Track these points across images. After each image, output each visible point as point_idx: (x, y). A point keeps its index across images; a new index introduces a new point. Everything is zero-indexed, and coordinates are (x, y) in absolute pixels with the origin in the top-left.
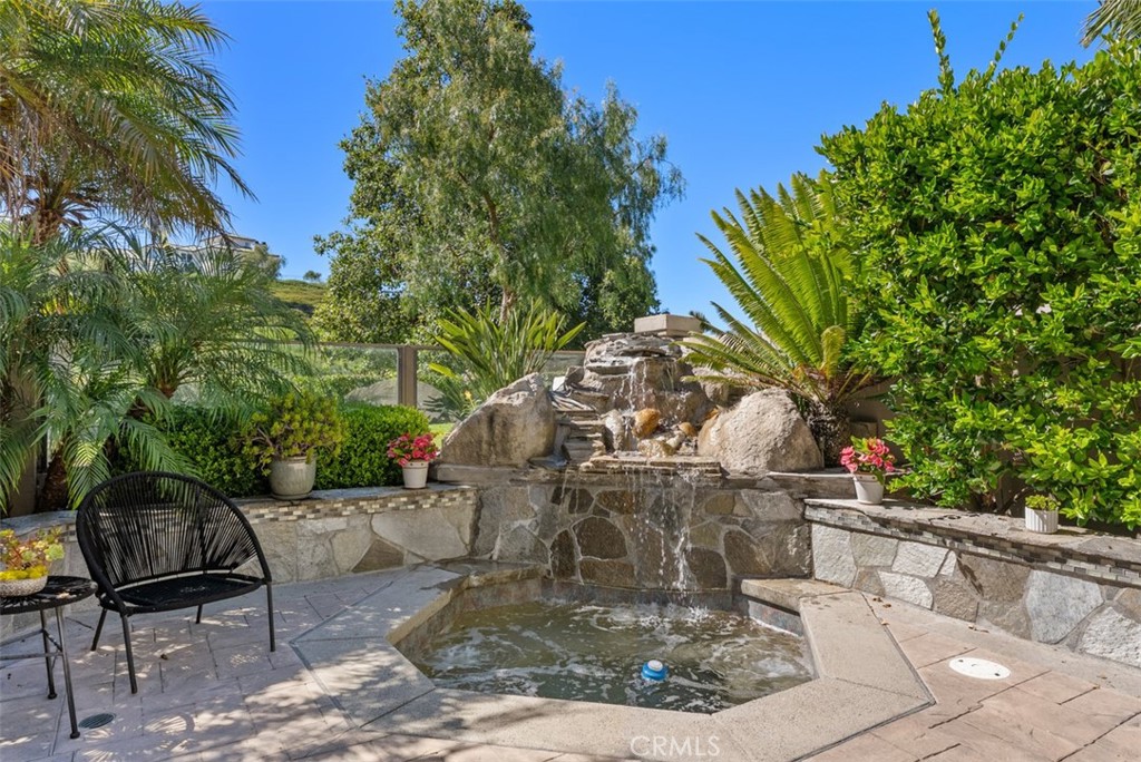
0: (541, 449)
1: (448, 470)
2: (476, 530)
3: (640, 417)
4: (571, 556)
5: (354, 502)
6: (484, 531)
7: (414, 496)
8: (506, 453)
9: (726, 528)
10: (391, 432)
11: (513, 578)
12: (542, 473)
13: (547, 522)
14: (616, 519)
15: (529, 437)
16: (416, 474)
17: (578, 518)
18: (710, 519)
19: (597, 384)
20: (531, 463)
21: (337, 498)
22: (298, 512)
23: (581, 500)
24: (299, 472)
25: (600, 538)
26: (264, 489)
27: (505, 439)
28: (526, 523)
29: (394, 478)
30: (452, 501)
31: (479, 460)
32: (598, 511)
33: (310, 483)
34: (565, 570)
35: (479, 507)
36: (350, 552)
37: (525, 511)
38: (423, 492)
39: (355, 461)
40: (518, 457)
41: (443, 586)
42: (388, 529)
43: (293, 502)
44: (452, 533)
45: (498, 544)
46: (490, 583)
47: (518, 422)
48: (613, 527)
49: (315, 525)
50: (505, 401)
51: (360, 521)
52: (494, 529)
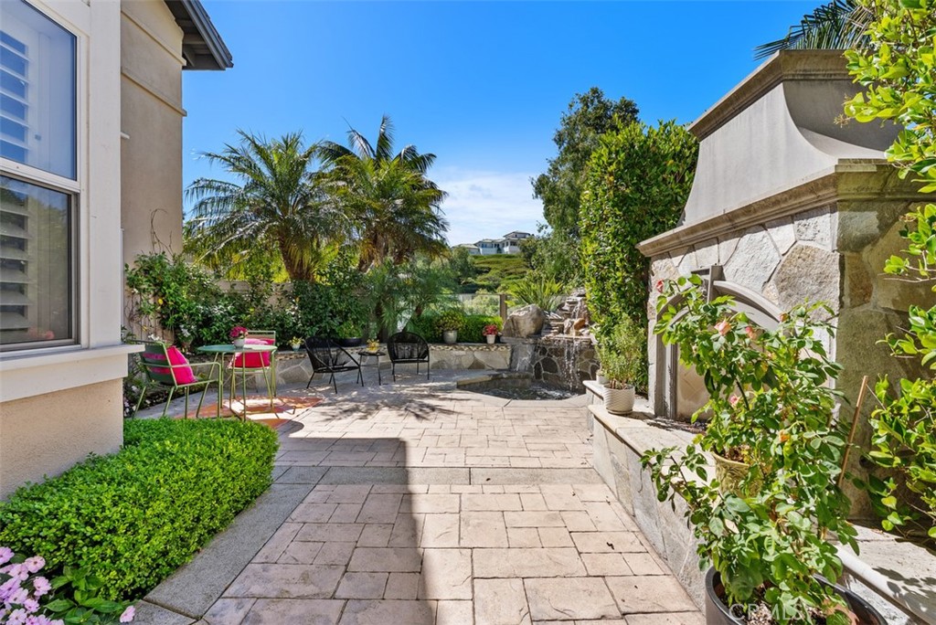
0: (533, 332)
1: (504, 339)
2: (511, 360)
3: (576, 321)
4: (540, 372)
5: (468, 346)
6: (514, 360)
7: (489, 346)
8: (519, 333)
9: (591, 364)
10: (484, 324)
11: (519, 377)
12: (531, 341)
13: (533, 359)
14: (554, 358)
15: (527, 327)
16: (491, 339)
17: (542, 357)
18: (586, 360)
19: (567, 308)
20: (529, 336)
21: (462, 345)
22: (450, 348)
23: (544, 351)
24: (452, 335)
25: (549, 365)
26: (441, 340)
27: (518, 328)
28: (527, 358)
29: (484, 340)
30: (502, 349)
31: (512, 335)
32: (548, 355)
33: (455, 340)
34: (538, 375)
35: (512, 352)
36: (467, 362)
37: (526, 354)
38: (492, 345)
39: (473, 333)
40: (523, 334)
41: (490, 375)
42: (479, 356)
43: (449, 344)
44: (502, 360)
45: (518, 365)
46: (510, 377)
47: (521, 322)
48: (553, 361)
49: (457, 353)
50: (517, 314)
51: (470, 353)
52: (517, 360)
